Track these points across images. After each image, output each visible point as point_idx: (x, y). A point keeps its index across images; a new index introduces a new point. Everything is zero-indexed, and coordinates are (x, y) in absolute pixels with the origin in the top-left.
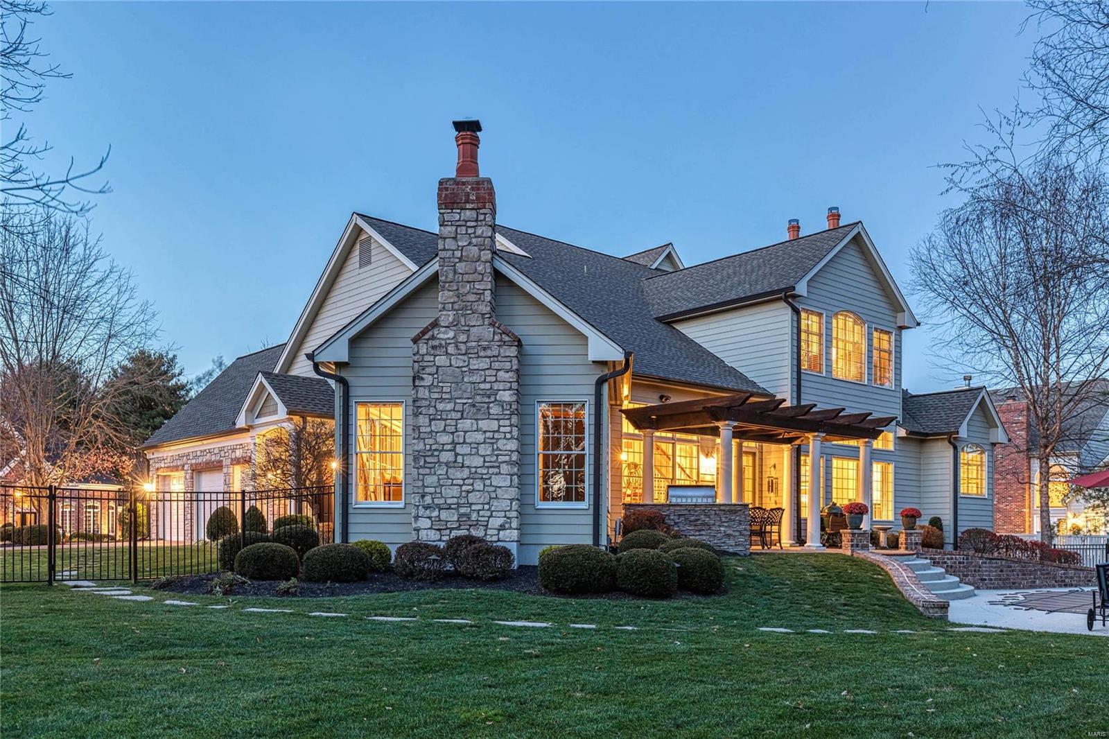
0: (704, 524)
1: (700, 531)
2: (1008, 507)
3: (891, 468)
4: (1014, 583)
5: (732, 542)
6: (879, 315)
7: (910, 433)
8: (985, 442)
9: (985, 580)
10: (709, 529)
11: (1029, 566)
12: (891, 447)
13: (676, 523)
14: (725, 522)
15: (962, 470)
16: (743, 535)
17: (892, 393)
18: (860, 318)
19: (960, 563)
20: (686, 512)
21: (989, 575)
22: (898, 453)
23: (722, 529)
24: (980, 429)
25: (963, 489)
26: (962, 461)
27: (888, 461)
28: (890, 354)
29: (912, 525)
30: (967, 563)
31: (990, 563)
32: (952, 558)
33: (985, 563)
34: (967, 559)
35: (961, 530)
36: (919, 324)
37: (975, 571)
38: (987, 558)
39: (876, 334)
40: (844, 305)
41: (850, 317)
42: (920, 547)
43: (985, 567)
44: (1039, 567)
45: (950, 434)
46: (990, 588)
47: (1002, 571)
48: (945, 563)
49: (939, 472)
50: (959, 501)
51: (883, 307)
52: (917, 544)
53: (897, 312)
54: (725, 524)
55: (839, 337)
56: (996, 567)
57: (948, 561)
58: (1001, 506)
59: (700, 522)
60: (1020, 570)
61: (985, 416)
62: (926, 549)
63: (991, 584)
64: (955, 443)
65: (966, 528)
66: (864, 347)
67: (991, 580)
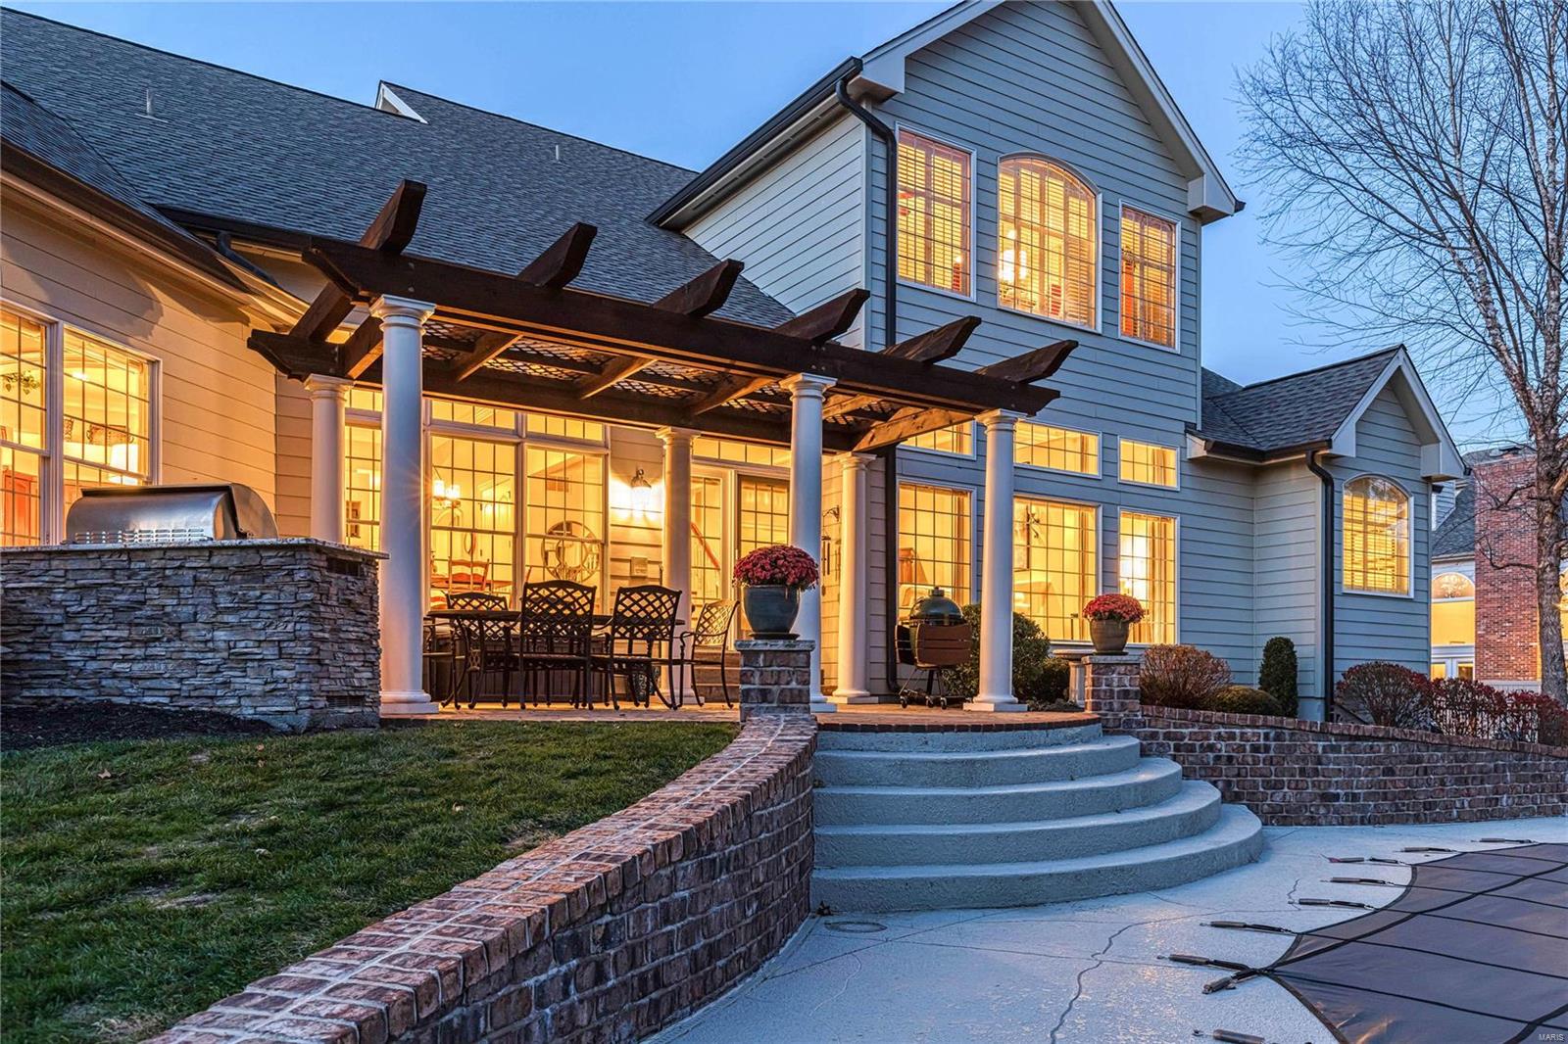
0: (161, 617)
1: (146, 643)
2: (1505, 640)
3: (1172, 528)
4: (1428, 806)
5: (253, 683)
6: (1140, 181)
7: (1215, 447)
8: (1410, 474)
9: (1336, 797)
10: (179, 635)
11: (1478, 758)
12: (1172, 482)
13: (69, 617)
14: (228, 610)
15: (1347, 535)
16: (290, 657)
17: (1175, 362)
18: (1083, 180)
19: (1255, 749)
20: (103, 578)
21: (1349, 785)
22: (1189, 495)
23: (220, 635)
24: (1398, 447)
25: (1350, 578)
26: (1346, 515)
27: (1165, 514)
28: (1170, 273)
29: (1116, 642)
30: (1279, 748)
31: (1349, 749)
32: (1232, 737)
33: (1335, 749)
34: (1278, 738)
35: (1341, 667)
36: (1240, 206)
37: (1302, 772)
38: (1341, 736)
39: (1127, 224)
40: (1032, 142)
41: (1056, 177)
42: (1136, 704)
43: (1336, 762)
44: (1512, 759)
45: (1311, 448)
46: (1352, 822)
47: (1389, 772)
48: (1211, 748)
49: (1292, 538)
50: (1338, 602)
51: (1148, 163)
52: (1126, 694)
53: (1187, 178)
54: (231, 619)
55: (1025, 216)
56: (1370, 761)
57: (1221, 745)
58: (1492, 638)
59: (147, 611)
60: (1449, 770)
61: (1408, 418)
62: (1151, 710)
63: (1354, 809)
64: (1326, 469)
65: (1353, 664)
66: (1094, 249)
67: (1355, 797)
